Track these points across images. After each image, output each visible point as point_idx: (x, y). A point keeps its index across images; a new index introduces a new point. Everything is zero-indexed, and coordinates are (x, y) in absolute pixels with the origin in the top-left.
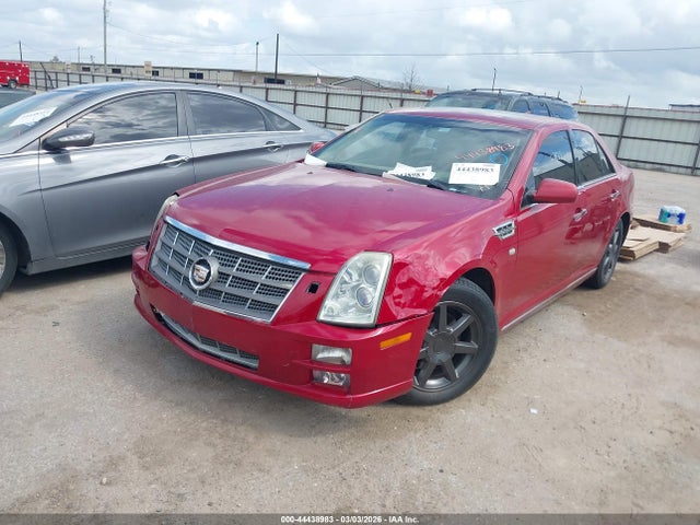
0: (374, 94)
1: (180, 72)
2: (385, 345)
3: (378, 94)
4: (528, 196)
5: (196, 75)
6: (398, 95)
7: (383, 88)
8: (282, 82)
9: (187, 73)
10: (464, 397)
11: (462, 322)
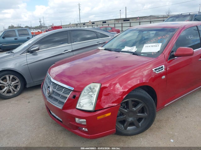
0: (157, 20)
1: (100, 22)
2: (99, 118)
3: (158, 20)
4: (172, 55)
5: (104, 22)
6: (162, 19)
7: (159, 17)
8: (129, 20)
9: (102, 22)
10: (145, 133)
11: (139, 106)
